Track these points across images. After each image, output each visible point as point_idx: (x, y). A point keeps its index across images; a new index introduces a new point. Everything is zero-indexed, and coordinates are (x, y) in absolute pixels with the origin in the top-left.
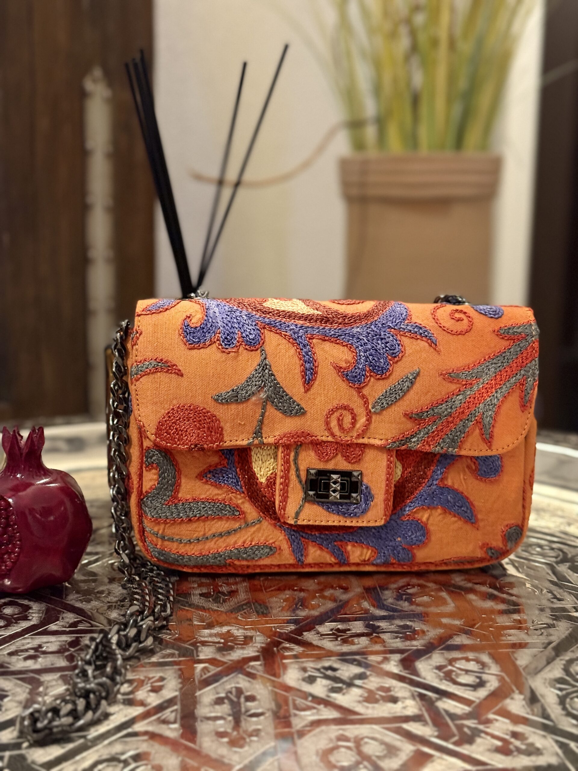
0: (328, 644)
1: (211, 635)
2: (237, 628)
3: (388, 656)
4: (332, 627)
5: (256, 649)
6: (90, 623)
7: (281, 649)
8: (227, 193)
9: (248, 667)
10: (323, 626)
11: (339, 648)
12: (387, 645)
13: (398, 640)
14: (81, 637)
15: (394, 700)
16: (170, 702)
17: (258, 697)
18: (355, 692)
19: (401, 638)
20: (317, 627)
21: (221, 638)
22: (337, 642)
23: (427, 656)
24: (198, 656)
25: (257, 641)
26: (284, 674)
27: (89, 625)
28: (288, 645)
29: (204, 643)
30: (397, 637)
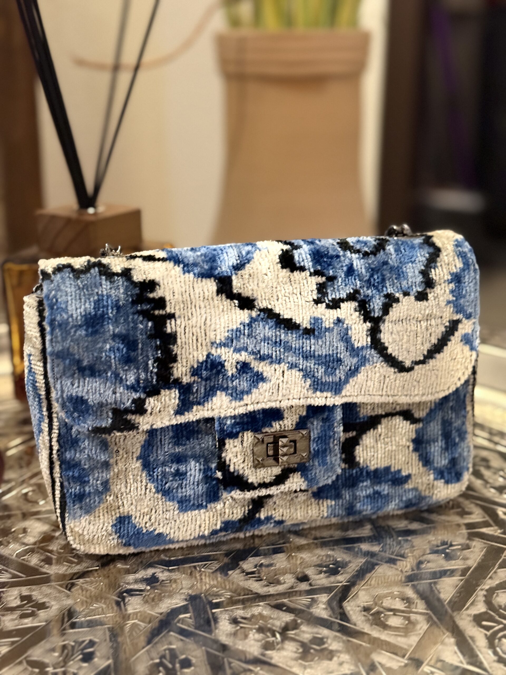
0: (255, 586)
2: (161, 570)
3: (315, 596)
15: (329, 655)
18: (291, 647)
22: (262, 583)
25: (184, 586)
26: (216, 628)
27: (8, 575)
29: (130, 592)
30: (321, 572)
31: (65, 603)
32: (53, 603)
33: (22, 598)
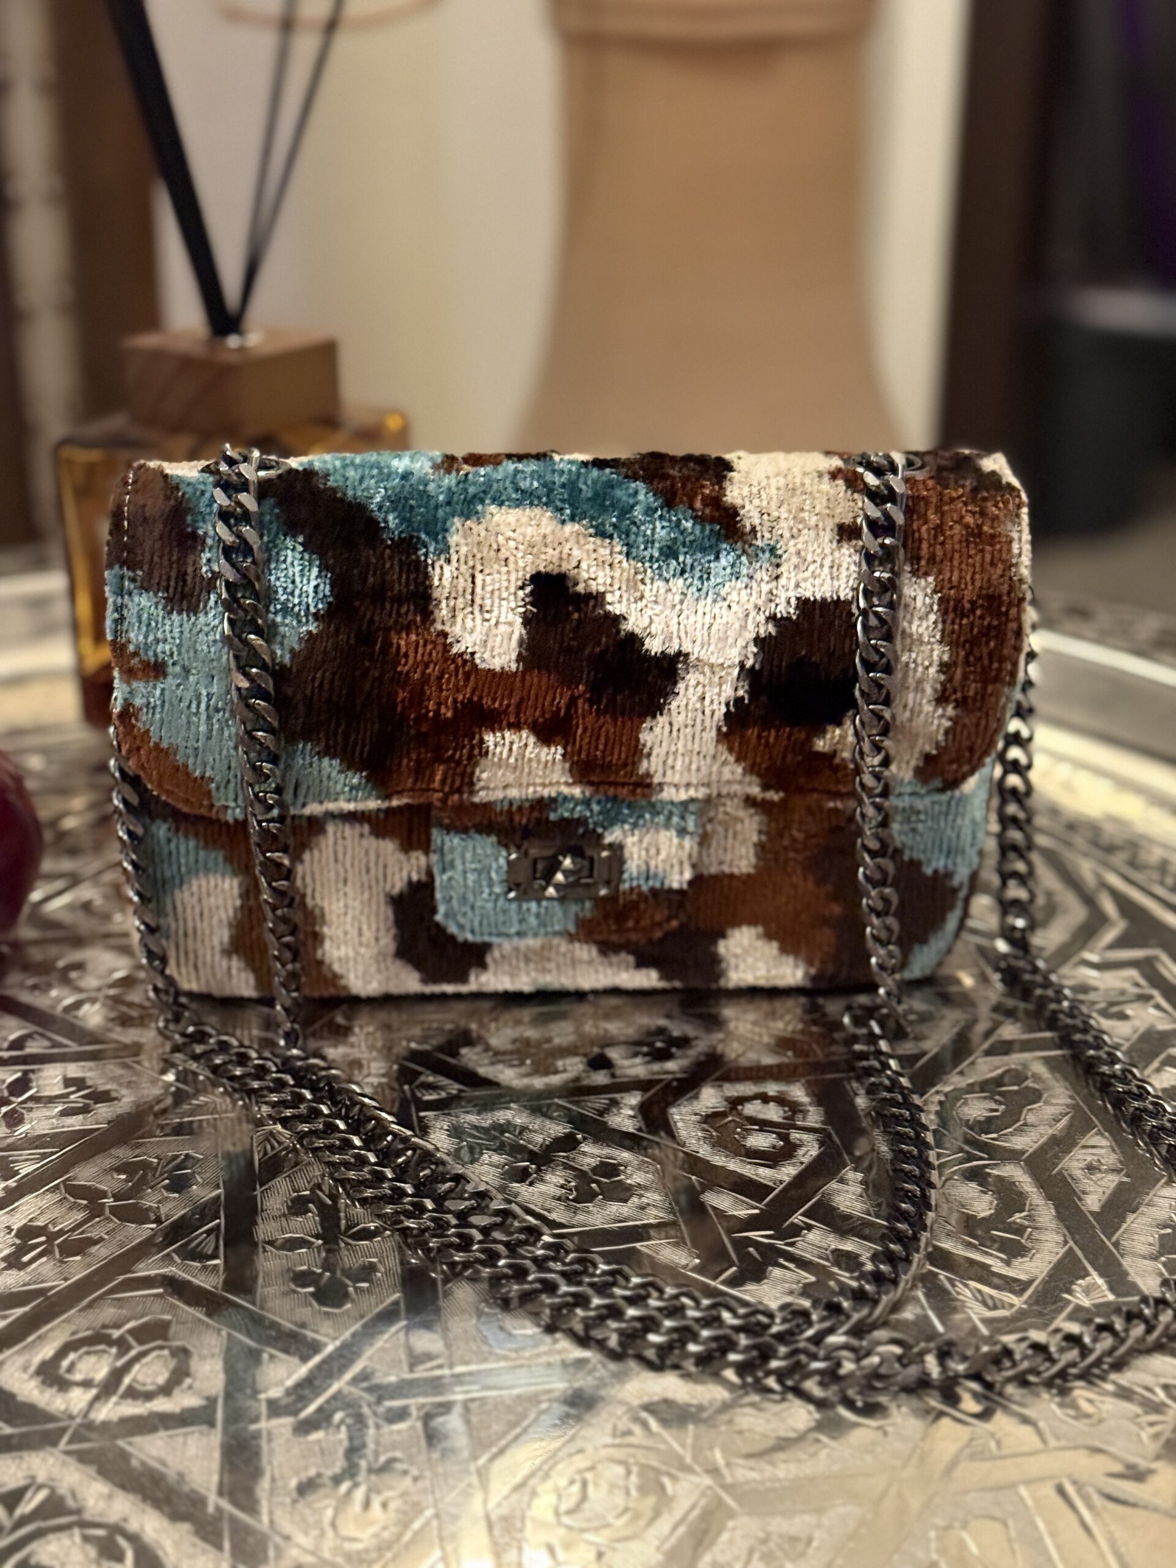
6: (49, 1039)
12: (618, 1072)
13: (638, 1060)
14: (33, 1071)
16: (206, 1211)
18: (554, 1181)
19: (645, 1055)
22: (523, 1070)
23: (691, 1094)
25: (373, 1071)
27: (46, 1043)
28: (431, 1079)
30: (636, 1055)
31: (146, 1092)
32: (124, 1092)
33: (68, 1082)
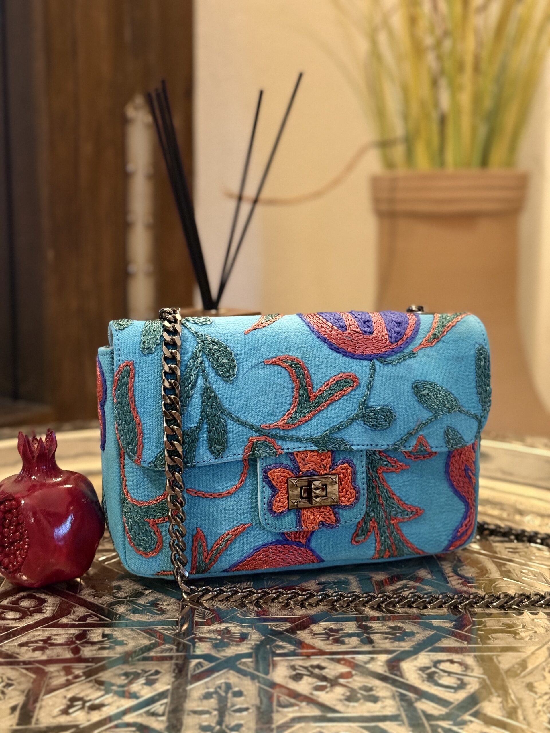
0: (320, 644)
1: (209, 632)
2: (235, 625)
3: (375, 656)
4: (325, 627)
5: (249, 646)
6: (98, 617)
7: (274, 647)
8: (246, 208)
9: (240, 664)
10: (317, 625)
11: (329, 647)
12: (376, 645)
13: (388, 641)
14: (88, 630)
15: (375, 699)
16: (162, 695)
17: (245, 693)
18: (339, 691)
19: (390, 639)
20: (311, 626)
21: (219, 635)
22: (328, 642)
23: (414, 657)
24: (194, 651)
25: (252, 638)
26: (273, 671)
27: (97, 619)
28: (281, 643)
29: (201, 639)
30: (386, 638)
31: (141, 642)
32: (130, 641)
33: (104, 636)
